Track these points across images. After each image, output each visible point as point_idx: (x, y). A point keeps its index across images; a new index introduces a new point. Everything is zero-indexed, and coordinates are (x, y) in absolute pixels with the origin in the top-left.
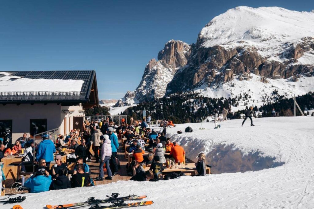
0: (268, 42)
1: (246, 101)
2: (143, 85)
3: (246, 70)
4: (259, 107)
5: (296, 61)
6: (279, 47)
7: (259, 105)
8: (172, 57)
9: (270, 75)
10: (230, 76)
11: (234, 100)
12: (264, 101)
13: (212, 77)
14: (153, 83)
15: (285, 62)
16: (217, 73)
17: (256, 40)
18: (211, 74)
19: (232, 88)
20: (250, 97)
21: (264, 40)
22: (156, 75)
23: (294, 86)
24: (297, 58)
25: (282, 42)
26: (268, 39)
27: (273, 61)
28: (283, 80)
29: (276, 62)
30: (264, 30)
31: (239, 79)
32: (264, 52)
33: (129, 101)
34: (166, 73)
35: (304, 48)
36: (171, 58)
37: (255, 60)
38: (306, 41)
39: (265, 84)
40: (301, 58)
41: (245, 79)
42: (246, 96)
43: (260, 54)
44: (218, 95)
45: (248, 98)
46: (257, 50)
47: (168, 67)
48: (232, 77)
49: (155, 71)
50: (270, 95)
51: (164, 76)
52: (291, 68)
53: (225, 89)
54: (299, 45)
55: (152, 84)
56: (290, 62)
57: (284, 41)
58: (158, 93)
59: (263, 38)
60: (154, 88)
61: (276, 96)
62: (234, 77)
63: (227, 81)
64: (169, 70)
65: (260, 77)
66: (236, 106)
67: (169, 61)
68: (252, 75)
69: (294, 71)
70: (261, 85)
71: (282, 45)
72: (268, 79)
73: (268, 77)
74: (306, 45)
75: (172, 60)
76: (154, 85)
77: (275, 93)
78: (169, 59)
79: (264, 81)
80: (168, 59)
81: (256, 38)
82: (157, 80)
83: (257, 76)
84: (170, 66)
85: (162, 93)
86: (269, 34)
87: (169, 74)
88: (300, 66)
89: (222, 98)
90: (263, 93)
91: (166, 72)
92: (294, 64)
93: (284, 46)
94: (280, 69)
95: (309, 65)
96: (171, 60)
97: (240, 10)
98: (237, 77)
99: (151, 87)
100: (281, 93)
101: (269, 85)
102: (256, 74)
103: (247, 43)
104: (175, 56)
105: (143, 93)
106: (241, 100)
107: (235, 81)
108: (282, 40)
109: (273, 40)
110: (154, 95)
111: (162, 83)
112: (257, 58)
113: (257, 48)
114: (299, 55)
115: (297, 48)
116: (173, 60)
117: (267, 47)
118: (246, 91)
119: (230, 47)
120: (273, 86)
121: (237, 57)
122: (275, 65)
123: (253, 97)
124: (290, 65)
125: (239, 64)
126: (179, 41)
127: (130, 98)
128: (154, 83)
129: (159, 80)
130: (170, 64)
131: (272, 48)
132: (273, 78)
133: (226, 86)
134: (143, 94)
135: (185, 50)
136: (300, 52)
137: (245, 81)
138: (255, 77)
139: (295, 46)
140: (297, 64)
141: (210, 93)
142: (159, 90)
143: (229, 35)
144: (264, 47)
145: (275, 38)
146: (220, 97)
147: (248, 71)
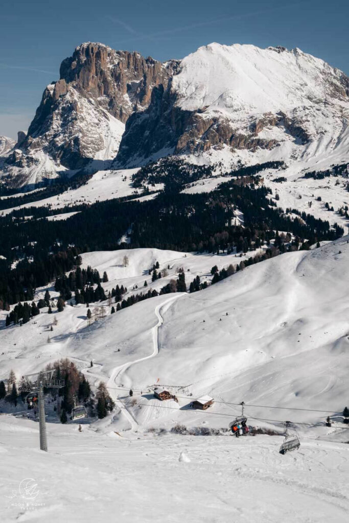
0: (238, 112)
1: (220, 168)
2: (53, 128)
3: (220, 141)
4: (229, 172)
5: (256, 135)
6: (246, 119)
7: (229, 171)
8: (93, 77)
9: (238, 147)
10: (208, 146)
11: (213, 167)
12: (231, 168)
13: (194, 145)
14: (73, 126)
15: (249, 135)
16: (198, 141)
17: (228, 109)
18: (193, 142)
19: (210, 157)
20: (223, 165)
21: (236, 111)
22: (75, 112)
23: (253, 156)
24: (258, 132)
25: (249, 115)
26: (238, 110)
27: (240, 134)
28: (246, 150)
29: (242, 135)
30: (236, 97)
31: (215, 148)
32: (234, 124)
33: (34, 154)
34: (86, 107)
35: (264, 124)
36: (91, 80)
37: (227, 132)
38: (267, 116)
39: (233, 154)
40: (261, 132)
41: (219, 149)
42: (220, 164)
43: (232, 126)
44: (200, 162)
45: (222, 166)
46: (229, 121)
47: (87, 95)
48: (209, 147)
49: (71, 104)
50: (236, 163)
51: (85, 114)
52: (253, 141)
53: (205, 158)
54: (260, 120)
55: (71, 128)
56: (253, 135)
57: (251, 114)
58: (84, 143)
59: (234, 108)
60: (76, 135)
61: (239, 164)
62: (211, 147)
63: (206, 150)
64: (90, 102)
65: (230, 148)
66: (215, 171)
67: (88, 84)
68: (225, 145)
69: (254, 143)
70: (230, 154)
71: (248, 117)
72: (236, 150)
73: (236, 147)
74: (266, 120)
75: (92, 82)
76: (75, 129)
77: (239, 162)
78: (88, 80)
79: (233, 151)
80: (86, 81)
81: (229, 107)
82: (78, 121)
83: (228, 147)
84: (90, 94)
85: (90, 144)
86: (239, 104)
87: (91, 109)
88: (259, 140)
89: (204, 166)
90: (231, 162)
91: (86, 105)
92: (254, 138)
93: (250, 120)
94: (245, 141)
95: (265, 140)
96: (90, 83)
97: (213, 52)
98: (213, 146)
99: (71, 132)
100: (243, 163)
101: (236, 155)
102: (227, 145)
103: (221, 113)
104: (97, 75)
105: (57, 141)
106: (217, 167)
107: (212, 150)
108: (250, 112)
109: (242, 111)
110: (79, 146)
111: (87, 126)
112: (229, 130)
113: (229, 119)
114: (259, 130)
115: (258, 124)
116: (95, 84)
117: (237, 119)
118: (220, 160)
119: (208, 117)
120: (238, 156)
121: (213, 129)
122: (241, 137)
123: (225, 165)
124: (252, 138)
125: (215, 136)
126: (100, 44)
127: (35, 150)
128: (75, 126)
129: (81, 122)
130: (89, 89)
131: (241, 120)
132: (239, 149)
133: (205, 154)
134: (57, 143)
135: (110, 62)
136: (260, 127)
137: (219, 151)
138: (227, 147)
139: (257, 121)
140: (257, 138)
141: (192, 159)
142: (85, 138)
143: (204, 96)
144: (235, 119)
145: (244, 109)
146: (202, 165)
147: (222, 142)
